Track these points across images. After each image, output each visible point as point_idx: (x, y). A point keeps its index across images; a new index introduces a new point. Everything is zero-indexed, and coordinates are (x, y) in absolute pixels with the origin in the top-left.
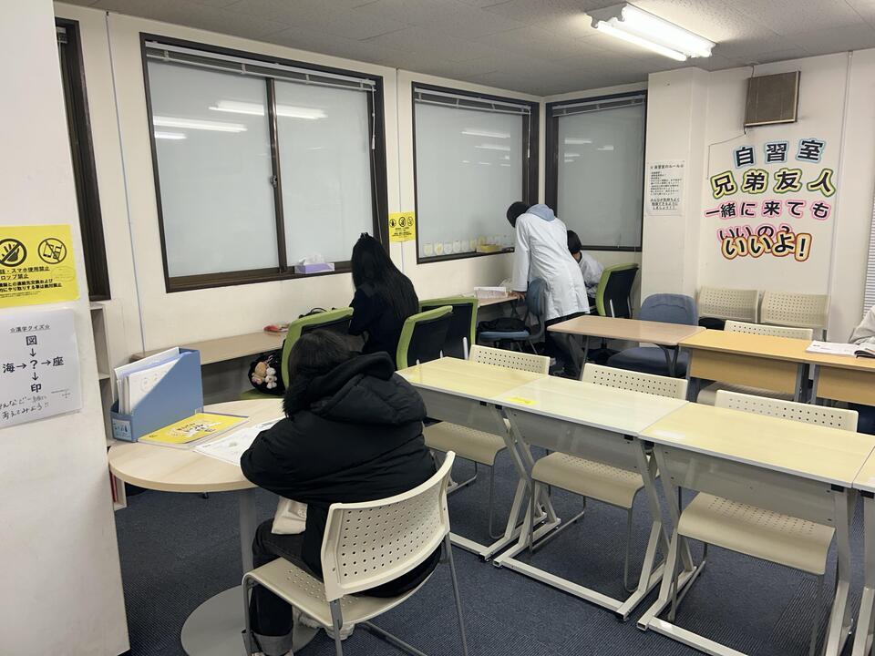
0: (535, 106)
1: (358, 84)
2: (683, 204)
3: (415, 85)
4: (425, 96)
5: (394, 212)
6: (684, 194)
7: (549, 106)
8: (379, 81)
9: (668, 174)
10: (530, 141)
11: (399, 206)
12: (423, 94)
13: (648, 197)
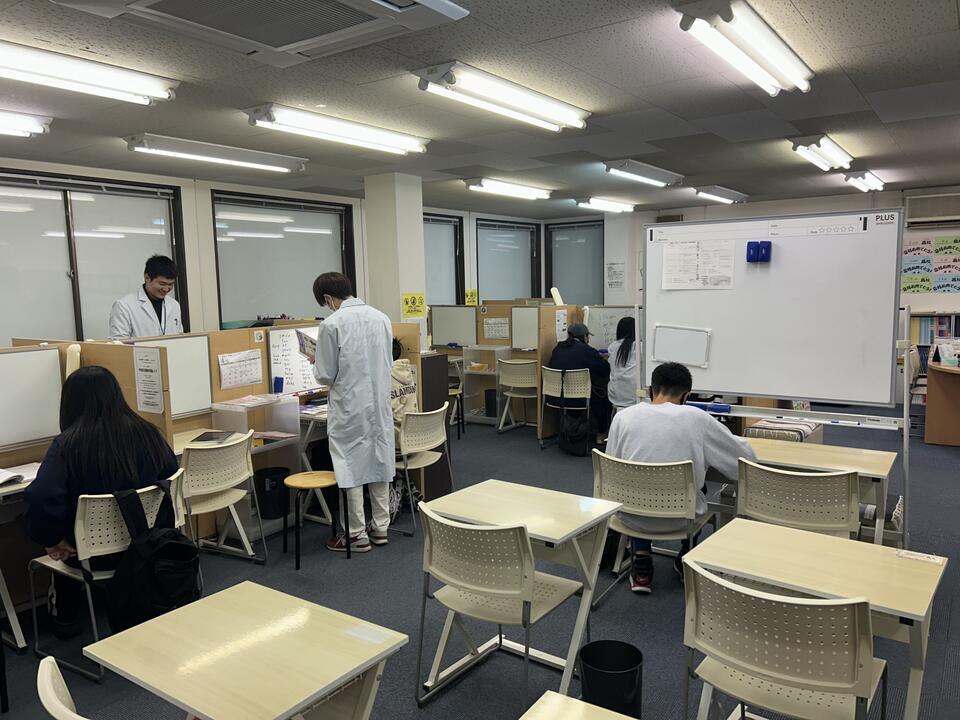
0: (539, 225)
1: (451, 222)
2: (625, 285)
3: (478, 219)
4: (482, 225)
5: (468, 290)
6: (626, 280)
7: (546, 226)
8: (461, 219)
9: (617, 268)
10: (536, 247)
11: (470, 286)
12: (481, 224)
13: (606, 280)
